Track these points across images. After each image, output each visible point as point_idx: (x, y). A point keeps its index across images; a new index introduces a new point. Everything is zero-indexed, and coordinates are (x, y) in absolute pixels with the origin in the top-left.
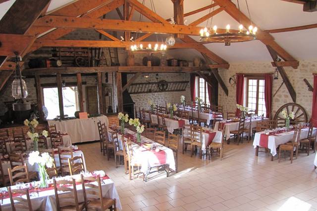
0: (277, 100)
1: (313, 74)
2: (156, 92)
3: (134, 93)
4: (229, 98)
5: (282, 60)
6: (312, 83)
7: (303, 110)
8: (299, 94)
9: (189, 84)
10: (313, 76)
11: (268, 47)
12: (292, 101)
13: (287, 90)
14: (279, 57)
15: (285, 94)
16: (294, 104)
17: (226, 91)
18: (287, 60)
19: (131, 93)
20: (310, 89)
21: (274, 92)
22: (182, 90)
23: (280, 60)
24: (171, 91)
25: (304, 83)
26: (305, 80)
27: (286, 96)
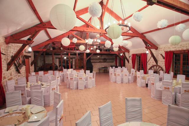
0: (149, 64)
1: (165, 51)
2: (102, 62)
3: (93, 62)
4: (129, 64)
5: (150, 46)
6: (164, 56)
7: (161, 68)
8: (159, 61)
9: (115, 60)
10: (164, 53)
11: (143, 40)
12: (156, 64)
13: (153, 60)
14: (148, 45)
15: (152, 61)
16: (157, 65)
17: (128, 61)
18: (152, 45)
19: (92, 62)
20: (164, 58)
21: (148, 61)
22: (112, 62)
23: (149, 46)
24: (108, 62)
25: (161, 56)
26: (161, 55)
27: (153, 62)
